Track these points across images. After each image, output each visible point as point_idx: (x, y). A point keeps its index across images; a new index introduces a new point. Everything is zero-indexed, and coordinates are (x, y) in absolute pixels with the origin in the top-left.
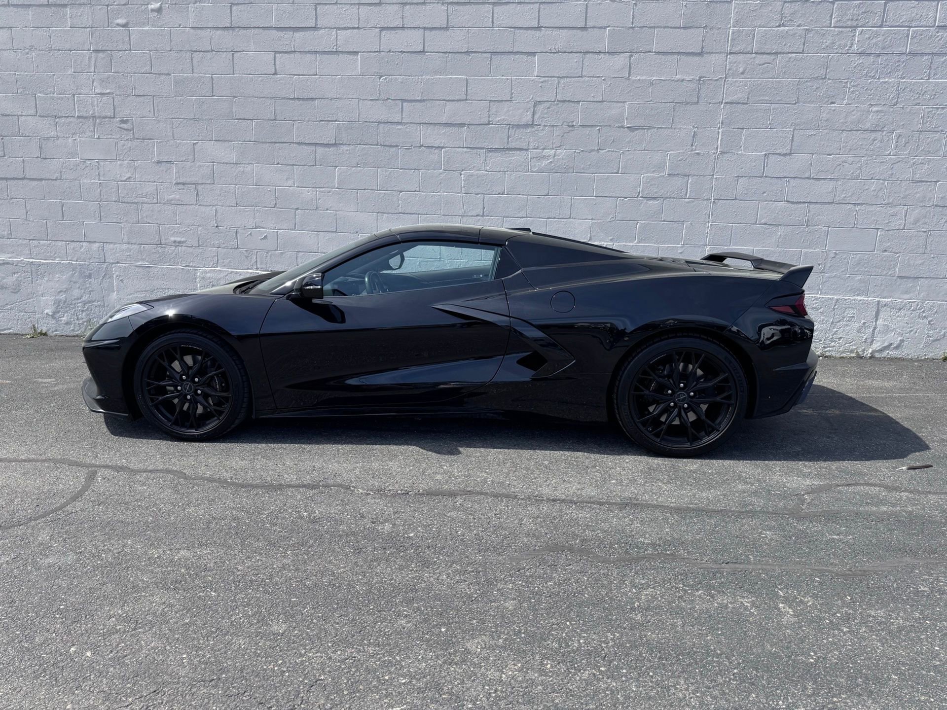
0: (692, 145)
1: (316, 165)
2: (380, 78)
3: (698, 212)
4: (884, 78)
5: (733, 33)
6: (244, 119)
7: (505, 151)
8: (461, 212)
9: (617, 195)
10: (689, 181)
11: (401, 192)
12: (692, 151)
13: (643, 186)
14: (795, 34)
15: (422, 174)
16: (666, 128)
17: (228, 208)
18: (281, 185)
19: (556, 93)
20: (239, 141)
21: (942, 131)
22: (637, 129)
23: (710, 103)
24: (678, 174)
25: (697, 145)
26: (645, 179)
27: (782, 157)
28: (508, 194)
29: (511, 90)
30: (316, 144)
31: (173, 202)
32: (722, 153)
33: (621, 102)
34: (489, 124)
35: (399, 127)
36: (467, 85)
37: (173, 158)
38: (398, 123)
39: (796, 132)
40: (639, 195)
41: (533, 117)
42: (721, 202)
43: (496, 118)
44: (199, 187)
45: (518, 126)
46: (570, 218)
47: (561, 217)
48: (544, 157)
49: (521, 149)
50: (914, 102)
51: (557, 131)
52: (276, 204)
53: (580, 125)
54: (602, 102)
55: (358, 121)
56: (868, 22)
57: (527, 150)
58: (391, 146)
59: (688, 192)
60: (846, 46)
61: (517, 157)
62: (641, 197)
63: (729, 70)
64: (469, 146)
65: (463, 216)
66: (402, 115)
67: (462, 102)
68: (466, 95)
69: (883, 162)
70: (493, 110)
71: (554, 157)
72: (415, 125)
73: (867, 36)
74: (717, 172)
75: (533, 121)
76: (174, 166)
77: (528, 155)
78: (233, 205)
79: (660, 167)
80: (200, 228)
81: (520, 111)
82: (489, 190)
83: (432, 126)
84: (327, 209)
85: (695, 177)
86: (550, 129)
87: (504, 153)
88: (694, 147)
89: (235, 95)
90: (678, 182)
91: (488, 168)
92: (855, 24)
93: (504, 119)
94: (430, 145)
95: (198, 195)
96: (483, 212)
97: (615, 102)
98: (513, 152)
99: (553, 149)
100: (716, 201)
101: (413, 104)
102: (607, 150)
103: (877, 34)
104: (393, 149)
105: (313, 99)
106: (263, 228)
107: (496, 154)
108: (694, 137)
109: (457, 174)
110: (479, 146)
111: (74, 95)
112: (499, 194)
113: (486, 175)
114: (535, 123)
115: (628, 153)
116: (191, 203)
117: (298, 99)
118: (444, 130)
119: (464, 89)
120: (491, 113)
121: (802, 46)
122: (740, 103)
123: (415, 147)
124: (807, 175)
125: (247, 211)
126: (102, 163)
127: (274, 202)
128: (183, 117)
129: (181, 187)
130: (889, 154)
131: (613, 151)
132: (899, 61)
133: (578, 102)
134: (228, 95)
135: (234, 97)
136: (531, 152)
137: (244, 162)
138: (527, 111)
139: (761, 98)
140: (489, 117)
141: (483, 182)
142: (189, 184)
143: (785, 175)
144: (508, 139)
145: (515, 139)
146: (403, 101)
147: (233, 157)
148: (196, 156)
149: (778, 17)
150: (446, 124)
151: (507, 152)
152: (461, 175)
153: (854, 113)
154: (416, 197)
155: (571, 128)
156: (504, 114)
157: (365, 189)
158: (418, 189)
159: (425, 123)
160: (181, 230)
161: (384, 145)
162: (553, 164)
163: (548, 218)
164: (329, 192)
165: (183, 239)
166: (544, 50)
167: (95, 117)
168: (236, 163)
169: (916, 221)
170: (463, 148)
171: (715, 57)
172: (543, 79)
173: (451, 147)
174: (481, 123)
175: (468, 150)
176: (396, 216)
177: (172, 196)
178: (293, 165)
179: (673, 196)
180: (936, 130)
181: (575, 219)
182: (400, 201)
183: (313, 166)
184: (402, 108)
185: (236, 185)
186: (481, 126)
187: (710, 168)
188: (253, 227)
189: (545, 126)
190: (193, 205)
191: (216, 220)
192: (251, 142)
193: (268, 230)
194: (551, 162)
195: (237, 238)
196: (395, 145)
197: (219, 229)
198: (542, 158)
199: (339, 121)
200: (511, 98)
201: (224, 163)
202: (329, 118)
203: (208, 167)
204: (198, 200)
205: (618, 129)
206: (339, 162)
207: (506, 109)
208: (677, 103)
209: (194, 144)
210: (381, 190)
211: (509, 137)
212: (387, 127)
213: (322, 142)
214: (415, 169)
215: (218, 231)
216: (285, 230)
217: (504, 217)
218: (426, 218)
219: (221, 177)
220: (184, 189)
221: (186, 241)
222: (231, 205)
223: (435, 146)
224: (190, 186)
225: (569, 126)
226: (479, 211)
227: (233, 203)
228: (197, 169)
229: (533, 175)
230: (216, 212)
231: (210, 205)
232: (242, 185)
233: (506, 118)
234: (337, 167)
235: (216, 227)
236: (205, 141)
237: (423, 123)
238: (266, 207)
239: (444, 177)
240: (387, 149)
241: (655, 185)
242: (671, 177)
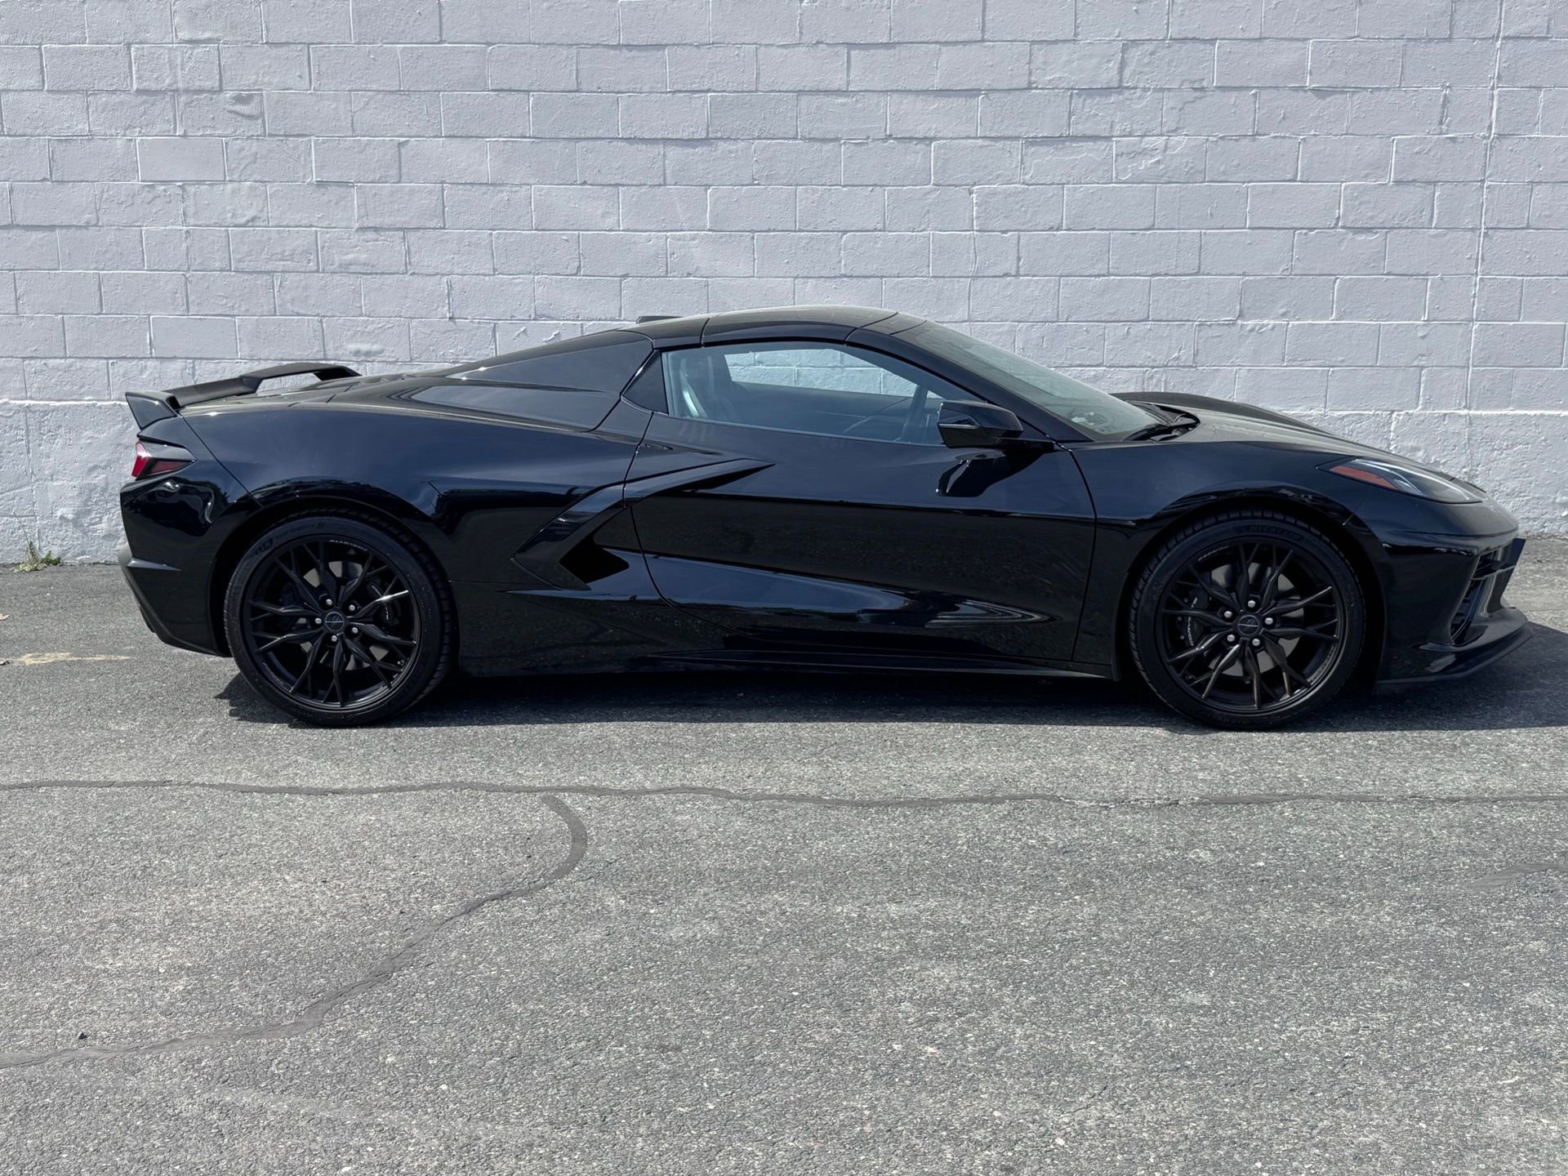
0: (1441, 123)
1: (665, 185)
3: (1455, 254)
6: (510, 90)
7: (1063, 142)
8: (971, 269)
9: (1295, 225)
10: (1437, 194)
11: (845, 232)
12: (1441, 134)
13: (1345, 205)
15: (890, 194)
16: (1388, 89)
17: (474, 279)
18: (591, 227)
19: (1168, 24)
20: (500, 137)
22: (1333, 93)
23: (1475, 39)
24: (1414, 181)
25: (1451, 121)
26: (1349, 191)
28: (1068, 230)
29: (1076, 19)
30: (666, 141)
31: (353, 268)
32: (1500, 136)
33: (1298, 40)
34: (1029, 88)
35: (842, 100)
36: (984, 11)
37: (352, 176)
38: (839, 92)
40: (1337, 224)
41: (1121, 72)
42: (1499, 233)
43: (1045, 75)
44: (412, 237)
45: (1090, 92)
46: (1197, 274)
47: (1179, 271)
48: (1144, 153)
49: (1095, 138)
51: (1170, 101)
52: (579, 267)
53: (1216, 87)
54: (1260, 39)
55: (757, 91)
57: (1108, 138)
58: (824, 140)
59: (1435, 216)
61: (1085, 153)
62: (1342, 227)
64: (987, 134)
65: (975, 277)
66: (848, 76)
67: (974, 46)
68: (983, 31)
70: (1038, 61)
71: (1165, 150)
72: (876, 95)
74: (1489, 176)
75: (1121, 80)
76: (354, 191)
77: (1111, 149)
78: (487, 272)
79: (1378, 166)
80: (414, 323)
81: (1095, 61)
82: (1030, 222)
83: (911, 97)
84: (689, 275)
85: (1447, 185)
86: (1155, 95)
87: (1060, 146)
88: (1444, 127)
89: (489, 39)
90: (1414, 196)
91: (1027, 177)
93: (1060, 78)
94: (908, 135)
95: (408, 252)
96: (1018, 268)
97: (1286, 39)
98: (1081, 144)
99: (1162, 135)
100: (1490, 232)
101: (872, 52)
102: (1272, 135)
104: (830, 146)
105: (660, 47)
106: (552, 317)
107: (1043, 149)
108: (1444, 105)
109: (962, 191)
110: (1009, 133)
111: (129, 45)
112: (1051, 229)
113: (1024, 191)
114: (1125, 85)
115: (1313, 140)
116: (393, 270)
117: (629, 47)
118: (936, 104)
119: (978, 19)
120: (1033, 66)
122: (1533, 38)
123: (874, 140)
125: (517, 285)
126: (191, 189)
127: (576, 264)
128: (375, 87)
129: (371, 235)
131: (1284, 137)
133: (1213, 41)
134: (475, 40)
135: (489, 44)
136: (1117, 142)
137: (510, 181)
138: (1109, 62)
140: (1030, 73)
141: (1018, 207)
142: (389, 229)
144: (1070, 118)
145: (1084, 117)
146: (851, 46)
147: (488, 168)
148: (404, 170)
150: (941, 90)
151: (1067, 144)
152: (970, 193)
154: (876, 243)
155: (1198, 94)
156: (1061, 67)
157: (769, 230)
158: (880, 226)
159: (897, 91)
160: (370, 328)
161: (810, 139)
162: (1162, 167)
164: (694, 239)
165: (375, 347)
167: (177, 90)
168: (492, 184)
170: (976, 138)
173: (951, 138)
174: (1014, 86)
175: (987, 143)
176: (832, 284)
177: (350, 256)
178: (617, 185)
179: (1405, 224)
181: (1208, 274)
182: (842, 252)
183: (660, 185)
184: (849, 61)
185: (494, 230)
186: (1013, 93)
187: (1477, 166)
188: (530, 316)
189: (1145, 90)
190: (398, 273)
191: (449, 303)
192: (525, 137)
193: (562, 322)
194: (1158, 162)
195: (495, 340)
196: (832, 137)
197: (455, 323)
198: (1140, 153)
199: (714, 91)
200: (1076, 34)
201: (466, 184)
202: (694, 86)
203: (430, 192)
204: (410, 263)
205: (1294, 94)
206: (714, 176)
207: (1064, 58)
208: (1409, 40)
209: (399, 144)
210: (803, 231)
211: (1070, 114)
212: (816, 101)
213: (678, 136)
214: (875, 185)
215: (454, 327)
216: (600, 320)
217: (1061, 276)
218: (897, 284)
219: (460, 213)
220: (377, 240)
221: (382, 351)
222: (482, 272)
223: (917, 136)
224: (391, 233)
225: (1195, 89)
226: (1009, 266)
227: (488, 269)
228: (407, 197)
229: (1121, 188)
230: (450, 287)
231: (437, 274)
232: (506, 229)
233: (1066, 75)
234: (710, 186)
235: (450, 318)
236: (423, 137)
237: (891, 91)
238: (558, 274)
239: (935, 198)
240: (817, 145)
241: (1369, 202)
242: (1401, 187)
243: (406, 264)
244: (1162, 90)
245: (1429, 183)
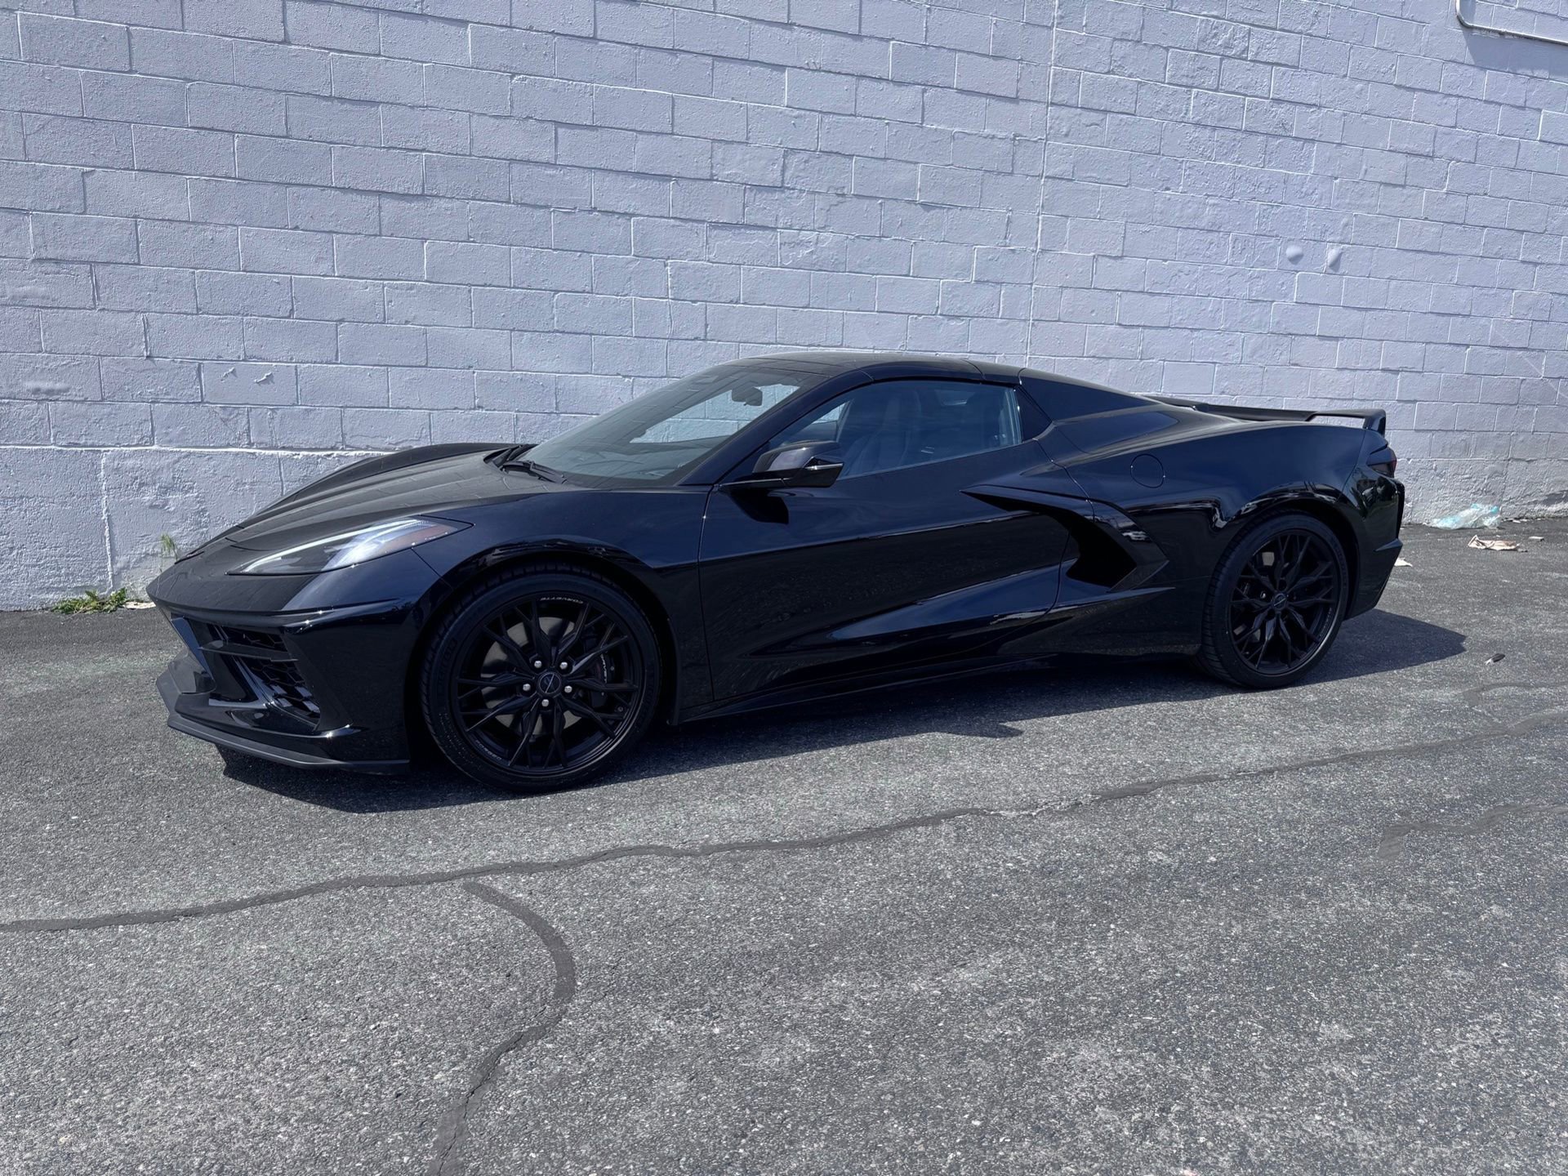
0: (1006, 238)
1: (380, 235)
2: (512, 78)
3: (1014, 338)
4: (1220, 160)
5: (1055, 75)
6: (212, 129)
7: (739, 229)
8: (668, 332)
9: (909, 311)
10: (1003, 292)
11: (557, 291)
12: (1006, 246)
13: (943, 297)
14: (1126, 87)
15: (596, 261)
16: (972, 208)
17: (175, 318)
18: (304, 272)
19: (818, 138)
20: (201, 175)
21: (1277, 236)
22: (934, 208)
23: (1028, 175)
24: (988, 281)
25: (1012, 237)
26: (945, 286)
27: (1113, 261)
28: (744, 303)
29: (748, 125)
30: (380, 193)
31: (29, 301)
32: (1043, 251)
33: (911, 162)
34: (711, 180)
35: (550, 172)
36: (673, 108)
37: (28, 203)
38: (548, 164)
39: (1129, 226)
40: (937, 312)
41: (783, 175)
42: (1041, 324)
43: (724, 170)
44: (100, 271)
45: (759, 188)
46: (841, 346)
47: (828, 343)
48: (800, 244)
49: (764, 228)
50: (1251, 195)
51: (820, 203)
52: (292, 310)
53: (854, 194)
54: (885, 159)
55: (470, 155)
56: (1204, 82)
57: (774, 229)
58: (535, 206)
59: (1001, 309)
60: (1180, 111)
61: (758, 239)
62: (941, 315)
63: (1051, 128)
64: (678, 215)
65: (670, 339)
66: (556, 151)
67: (665, 138)
68: (674, 126)
69: (1220, 274)
70: (719, 155)
71: (817, 243)
72: (581, 170)
73: (1203, 101)
74: (1036, 280)
75: (783, 181)
77: (776, 239)
78: (190, 311)
79: (964, 269)
80: (106, 360)
81: (763, 162)
82: (716, 293)
83: (613, 176)
84: (407, 322)
85: (1010, 286)
86: (809, 197)
87: (737, 232)
88: (1008, 241)
89: (188, 75)
90: (986, 293)
91: (712, 256)
92: (1190, 82)
93: (736, 174)
94: (610, 210)
95: (96, 286)
96: (706, 333)
97: (903, 161)
98: (753, 232)
99: (814, 230)
100: (1036, 323)
101: (577, 131)
102: (893, 238)
103: (1212, 100)
104: (541, 213)
105: (373, 103)
106: (264, 360)
107: (724, 233)
108: (1007, 224)
109: (658, 263)
110: (695, 217)
112: (731, 302)
113: (709, 268)
114: (786, 185)
115: (921, 244)
116: (78, 305)
117: (341, 99)
118: (635, 184)
119: (668, 114)
120: (714, 161)
121: (1133, 105)
122: (1063, 179)
123: (580, 211)
124: (1140, 288)
125: (222, 325)
127: (289, 307)
128: (51, 110)
129: (50, 267)
130: (1226, 264)
131: (902, 240)
132: (1235, 140)
133: (851, 156)
134: (171, 74)
135: (189, 80)
136: (781, 233)
137: (214, 221)
138: (773, 164)
139: (1088, 175)
140: (712, 168)
141: (704, 281)
142: (73, 262)
143: (1117, 286)
144: (744, 209)
145: (753, 208)
146: (558, 124)
147: (186, 207)
148: (89, 201)
149: (1106, 59)
150: (638, 173)
151: (742, 230)
152: (666, 266)
153: (1190, 205)
154: (584, 304)
155: (840, 199)
156: (736, 165)
157: (485, 285)
158: (588, 288)
159: (600, 169)
160: (52, 365)
161: (521, 204)
162: (814, 257)
163: (809, 346)
164: (411, 289)
165: (58, 386)
166: (798, 65)
168: (193, 222)
169: (1254, 352)
170: (668, 218)
171: (1033, 107)
172: (797, 113)
173: (648, 216)
174: (699, 177)
175: (678, 223)
176: (548, 337)
177: (27, 288)
178: (331, 232)
179: (982, 314)
180: (1271, 234)
181: (848, 347)
182: (555, 310)
183: (376, 235)
184: (556, 137)
185: (197, 269)
186: (698, 182)
187: (1029, 271)
188: (239, 357)
189: (801, 191)
190: (84, 308)
191: (146, 341)
192: (230, 178)
193: (274, 364)
194: (812, 252)
195: (200, 381)
196: (542, 204)
197: (154, 362)
198: (798, 244)
199: (429, 151)
200: (748, 138)
201: (163, 220)
202: (409, 144)
203: (122, 226)
204: (99, 298)
205: (908, 206)
206: (430, 230)
207: (739, 157)
208: (986, 171)
209: (83, 173)
210: (518, 288)
211: (744, 207)
212: (527, 170)
213: (394, 190)
214: (583, 251)
215: (152, 366)
216: (315, 362)
217: (740, 342)
218: (605, 341)
219: (157, 250)
220: (58, 273)
221: (67, 390)
222: (183, 310)
223: (618, 211)
224: (75, 266)
225: (838, 195)
226: (699, 331)
227: (190, 307)
228: (94, 230)
229: (785, 272)
230: (147, 324)
231: (132, 311)
232: (210, 268)
233: (740, 171)
234: (426, 240)
235: (147, 357)
236: (112, 168)
237: (595, 168)
238: (269, 316)
239: (636, 267)
240: (529, 210)
241: (958, 296)
242: (979, 286)
243: (94, 299)
244: (814, 193)
245: (997, 283)
